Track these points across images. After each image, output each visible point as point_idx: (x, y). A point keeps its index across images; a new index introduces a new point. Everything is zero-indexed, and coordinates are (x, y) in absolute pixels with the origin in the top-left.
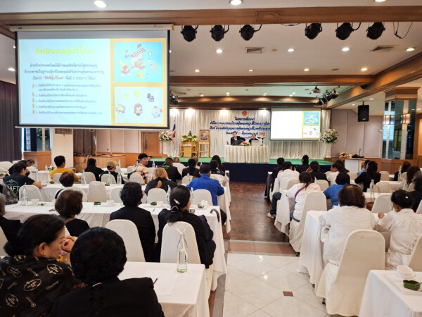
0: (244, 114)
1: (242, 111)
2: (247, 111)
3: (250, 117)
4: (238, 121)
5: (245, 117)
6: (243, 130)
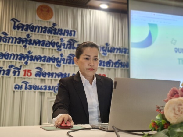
1: (38, 4)
2: (52, 7)
3: (61, 26)
4: (23, 35)
5: (47, 24)
6: (39, 63)
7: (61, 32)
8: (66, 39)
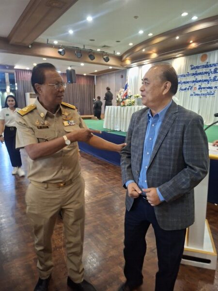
0: (204, 58)
1: (201, 55)
2: (207, 53)
3: (212, 63)
4: (194, 71)
5: (205, 64)
6: (200, 83)
7: (211, 66)
8: (213, 69)
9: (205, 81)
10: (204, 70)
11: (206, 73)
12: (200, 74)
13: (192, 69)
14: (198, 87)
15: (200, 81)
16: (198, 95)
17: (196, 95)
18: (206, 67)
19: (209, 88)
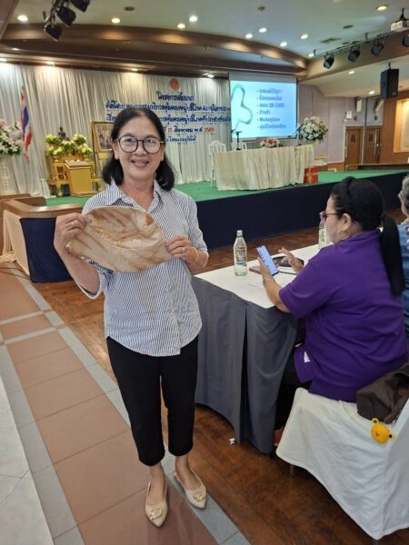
0: (174, 84)
5: (177, 93)
7: (185, 98)
8: (188, 103)
9: (182, 119)
10: (177, 103)
11: (181, 108)
12: (173, 108)
13: (160, 98)
14: (174, 129)
15: (174, 119)
16: (176, 140)
17: (173, 140)
18: (179, 99)
19: (188, 130)
